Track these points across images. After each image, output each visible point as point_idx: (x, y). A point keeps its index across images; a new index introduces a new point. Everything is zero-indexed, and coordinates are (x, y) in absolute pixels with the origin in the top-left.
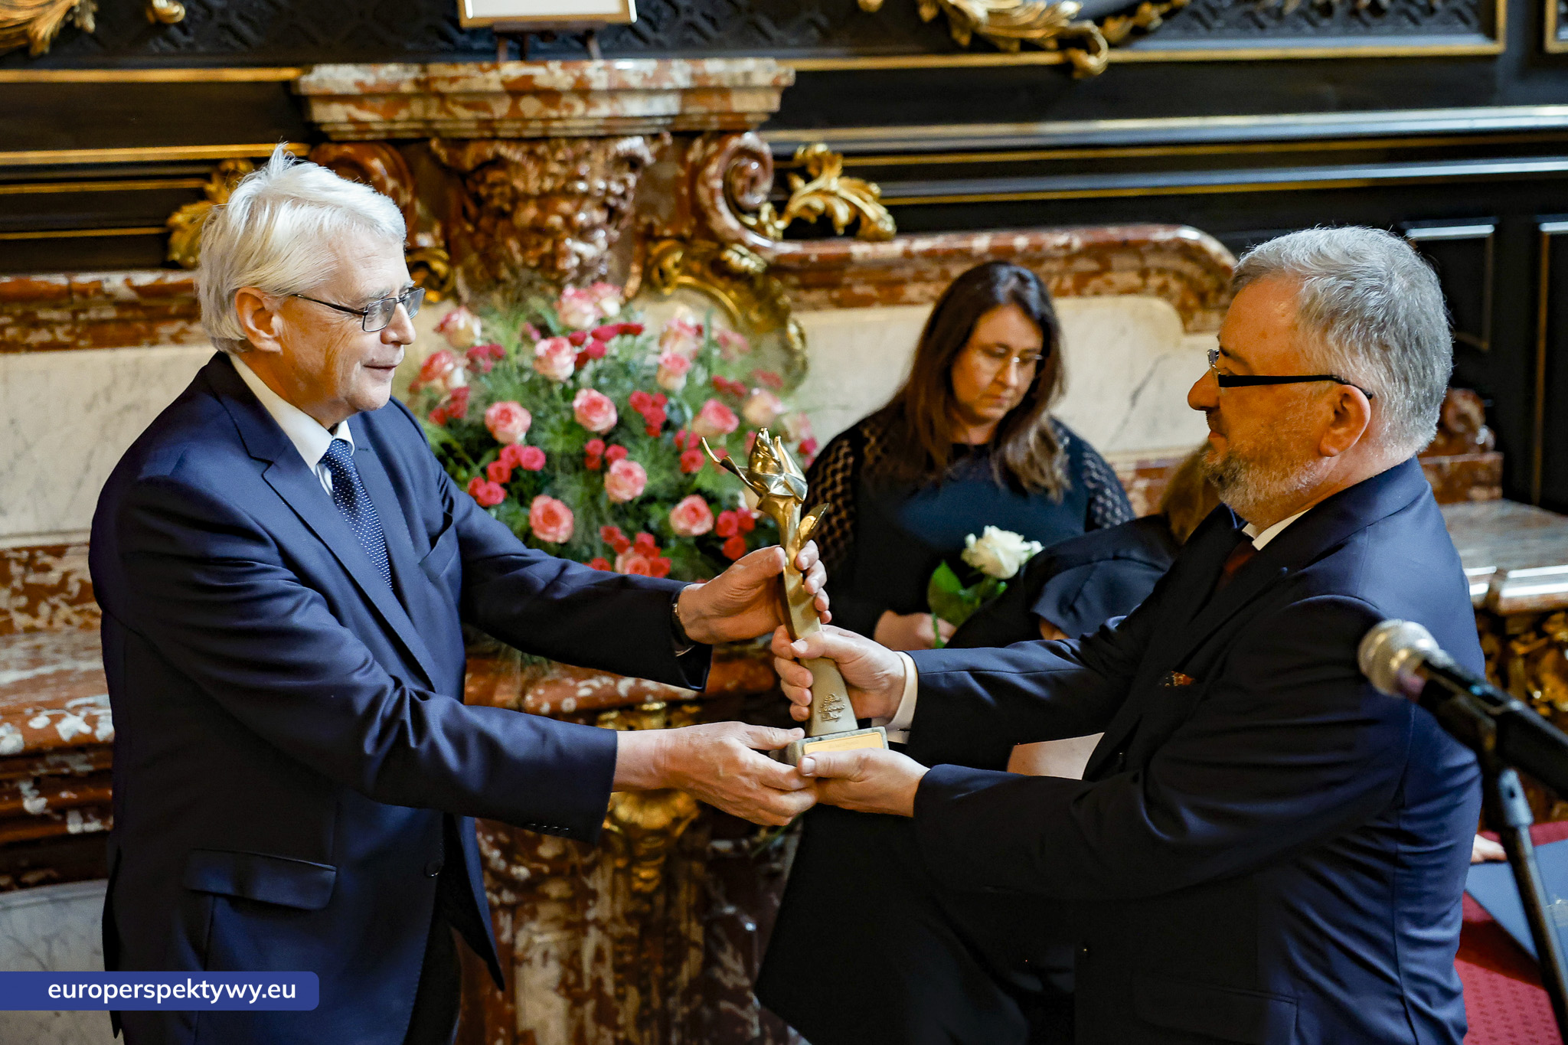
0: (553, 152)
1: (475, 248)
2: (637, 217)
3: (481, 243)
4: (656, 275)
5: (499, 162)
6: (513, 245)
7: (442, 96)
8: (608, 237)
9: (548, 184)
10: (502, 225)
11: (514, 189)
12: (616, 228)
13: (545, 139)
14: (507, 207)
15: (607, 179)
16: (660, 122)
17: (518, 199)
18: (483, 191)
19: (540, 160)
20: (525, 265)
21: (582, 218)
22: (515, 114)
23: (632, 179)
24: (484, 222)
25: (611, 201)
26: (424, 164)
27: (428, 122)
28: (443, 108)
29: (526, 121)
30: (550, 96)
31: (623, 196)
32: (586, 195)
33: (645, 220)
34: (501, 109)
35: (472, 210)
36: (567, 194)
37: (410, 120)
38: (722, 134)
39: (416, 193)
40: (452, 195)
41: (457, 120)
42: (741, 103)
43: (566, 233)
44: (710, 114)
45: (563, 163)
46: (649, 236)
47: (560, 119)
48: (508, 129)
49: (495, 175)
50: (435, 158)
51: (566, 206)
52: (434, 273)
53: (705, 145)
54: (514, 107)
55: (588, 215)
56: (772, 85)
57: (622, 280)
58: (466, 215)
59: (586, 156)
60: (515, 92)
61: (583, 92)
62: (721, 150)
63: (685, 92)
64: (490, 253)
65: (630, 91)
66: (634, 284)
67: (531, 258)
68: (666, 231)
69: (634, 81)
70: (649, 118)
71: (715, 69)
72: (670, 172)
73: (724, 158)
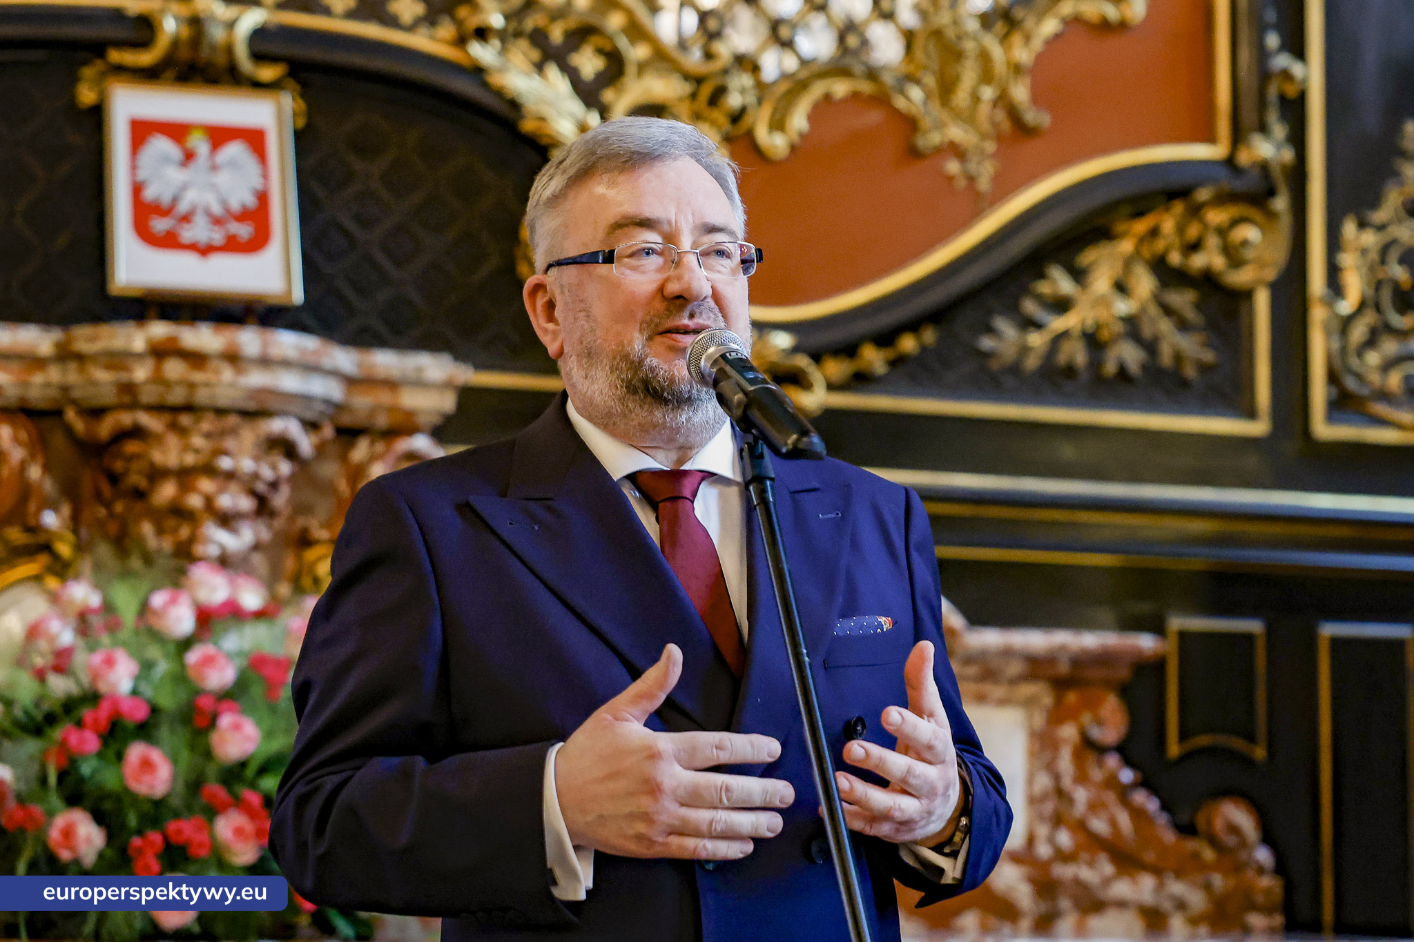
0: (198, 421)
1: (106, 536)
2: (292, 519)
3: (113, 528)
4: (307, 582)
5: (137, 432)
6: (147, 529)
7: (81, 358)
8: (256, 534)
9: (190, 459)
10: (138, 507)
11: (152, 465)
12: (270, 527)
13: (189, 408)
14: (142, 483)
15: (256, 459)
16: (321, 407)
17: (157, 474)
18: (119, 465)
19: (183, 432)
20: (159, 551)
21: (225, 501)
22: (158, 379)
23: (285, 468)
24: (119, 507)
25: (261, 487)
26: (59, 440)
27: (64, 389)
28: (81, 371)
29: (167, 384)
30: (196, 359)
31: (274, 485)
32: (230, 476)
33: (301, 522)
34: (141, 373)
35: (106, 489)
36: (209, 470)
37: (46, 385)
38: (392, 433)
39: (47, 468)
40: (87, 480)
41: (94, 383)
42: (412, 400)
43: (206, 515)
44: (377, 408)
45: (208, 436)
46: (304, 541)
47: (207, 385)
48: (149, 395)
49: (132, 447)
50: (70, 432)
51: (206, 485)
52: (56, 557)
53: (372, 443)
54: (158, 369)
55: (233, 500)
56: (448, 385)
57: (270, 582)
58: (98, 496)
59: (234, 431)
60: (160, 352)
61: (233, 358)
62: (388, 450)
63: (351, 382)
64: (123, 542)
65: (286, 364)
66: (284, 589)
67: (167, 544)
68: (322, 534)
69: (291, 354)
70: (306, 399)
71: (385, 361)
72: (330, 470)
73: (390, 459)
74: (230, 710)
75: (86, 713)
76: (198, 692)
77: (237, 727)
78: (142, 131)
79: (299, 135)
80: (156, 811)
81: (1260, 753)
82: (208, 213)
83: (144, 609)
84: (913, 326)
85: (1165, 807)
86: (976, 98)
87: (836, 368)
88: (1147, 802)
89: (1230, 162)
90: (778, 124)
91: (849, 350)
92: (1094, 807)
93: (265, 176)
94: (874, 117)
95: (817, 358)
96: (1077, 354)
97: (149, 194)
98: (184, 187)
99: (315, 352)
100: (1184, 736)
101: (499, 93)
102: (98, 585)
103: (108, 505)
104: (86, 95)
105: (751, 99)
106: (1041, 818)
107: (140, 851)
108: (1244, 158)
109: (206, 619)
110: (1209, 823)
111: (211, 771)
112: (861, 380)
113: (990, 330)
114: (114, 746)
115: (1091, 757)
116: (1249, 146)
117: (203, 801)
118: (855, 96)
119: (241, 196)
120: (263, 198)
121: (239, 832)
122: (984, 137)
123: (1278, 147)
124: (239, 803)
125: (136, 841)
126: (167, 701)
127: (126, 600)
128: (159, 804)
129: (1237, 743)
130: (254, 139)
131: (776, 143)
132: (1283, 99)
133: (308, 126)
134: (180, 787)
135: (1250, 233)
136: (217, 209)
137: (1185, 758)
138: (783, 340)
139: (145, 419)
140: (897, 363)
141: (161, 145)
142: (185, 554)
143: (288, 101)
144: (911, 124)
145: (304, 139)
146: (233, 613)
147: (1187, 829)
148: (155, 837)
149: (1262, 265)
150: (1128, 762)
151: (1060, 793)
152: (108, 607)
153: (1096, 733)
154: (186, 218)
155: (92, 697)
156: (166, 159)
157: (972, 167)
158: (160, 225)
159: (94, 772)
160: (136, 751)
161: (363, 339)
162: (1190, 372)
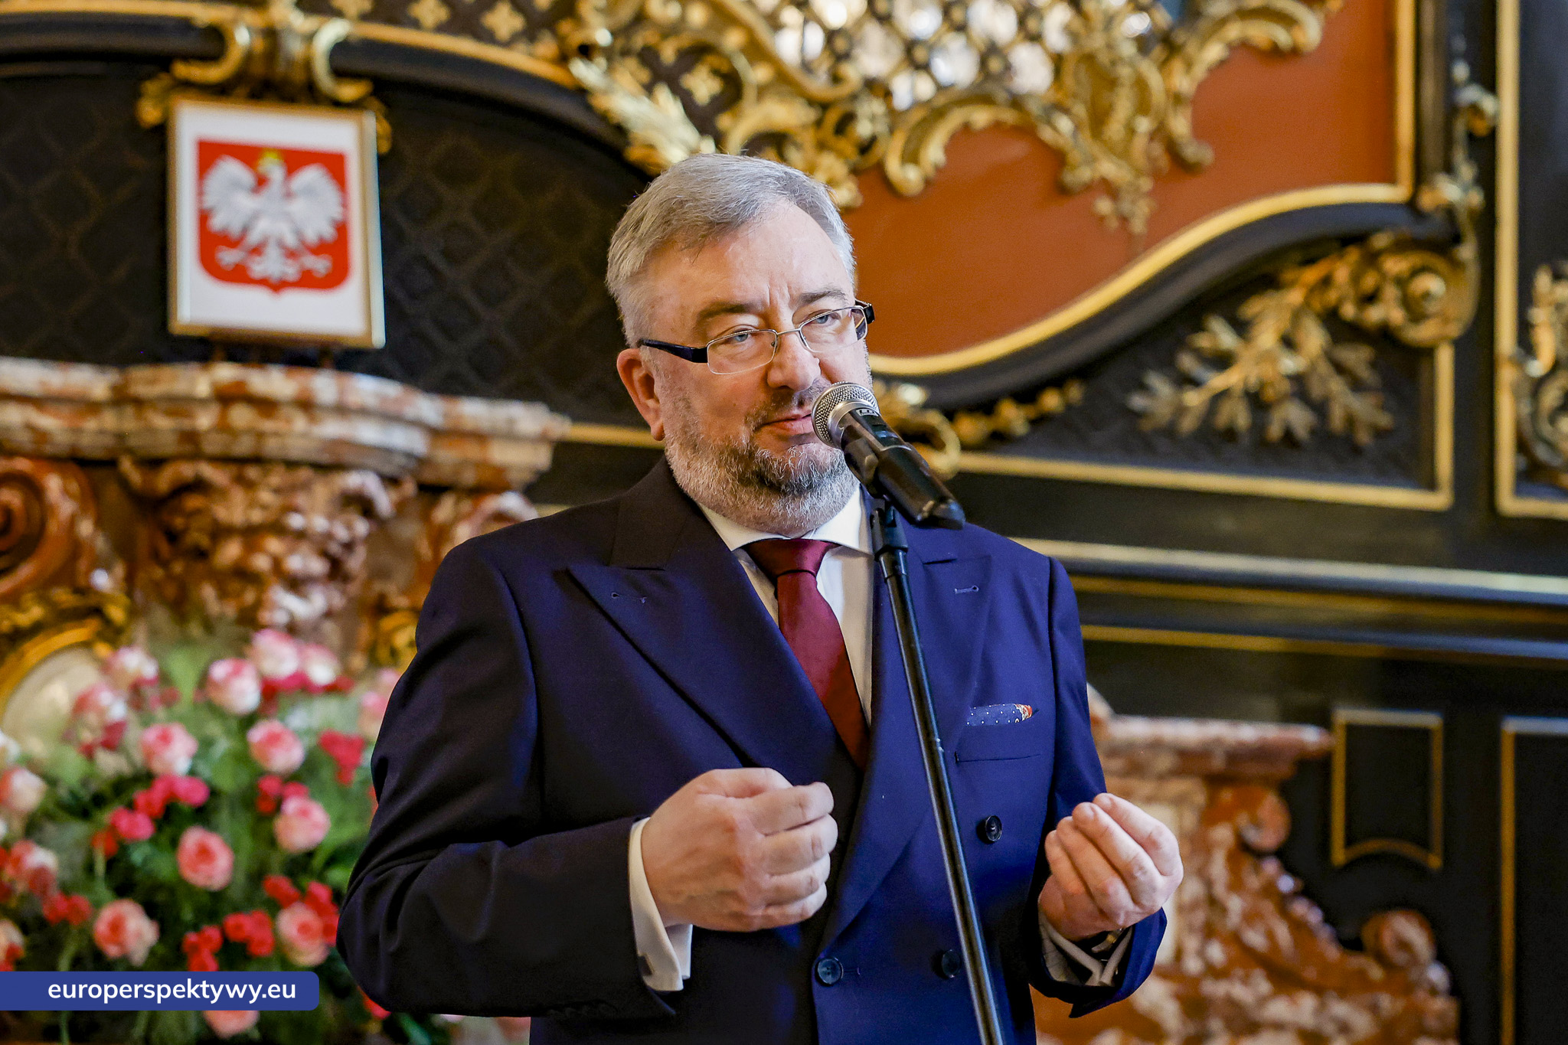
0: (266, 474)
1: (163, 600)
2: (368, 584)
3: (171, 591)
4: (383, 653)
5: (199, 486)
6: (208, 592)
7: (139, 403)
8: (328, 600)
9: (257, 516)
10: (199, 567)
11: (215, 520)
12: (343, 592)
13: (257, 460)
14: (204, 541)
15: (331, 517)
16: (402, 461)
17: (221, 532)
18: (179, 522)
19: (249, 485)
20: (221, 617)
21: (295, 563)
22: (223, 427)
23: (362, 527)
24: (178, 568)
25: (334, 549)
26: (112, 493)
27: (120, 436)
28: (139, 416)
29: (233, 433)
30: (266, 406)
31: (349, 546)
32: (301, 535)
33: (378, 587)
34: (204, 420)
35: (164, 548)
36: (278, 528)
37: (102, 432)
38: (478, 492)
39: (99, 523)
40: (143, 535)
41: (152, 430)
42: (501, 454)
43: (273, 579)
44: (464, 463)
45: (277, 491)
46: (381, 609)
47: (276, 434)
48: (213, 445)
49: (193, 502)
50: (124, 483)
51: (274, 545)
52: (107, 621)
53: (457, 503)
54: (223, 416)
55: (303, 562)
56: (542, 438)
57: (343, 653)
58: (156, 557)
59: (305, 486)
60: (226, 397)
61: (306, 405)
62: (475, 508)
63: (435, 433)
64: (181, 606)
65: (364, 412)
66: (358, 661)
67: (230, 610)
68: (401, 601)
69: (371, 401)
70: (387, 451)
71: (474, 411)
72: (410, 530)
73: (478, 519)
74: (298, 793)
75: (139, 795)
76: (263, 774)
77: (304, 813)
78: (210, 153)
79: (382, 160)
80: (213, 905)
81: (1435, 862)
82: (281, 245)
83: (204, 681)
84: (1057, 382)
85: (1329, 919)
86: (1131, 131)
87: (971, 427)
88: (1308, 913)
89: (1411, 205)
90: (911, 156)
91: (986, 407)
92: (1251, 917)
93: (345, 205)
94: (1017, 149)
95: (950, 415)
96: (1239, 416)
97: (217, 223)
98: (256, 216)
99: (396, 400)
100: (1350, 841)
101: (604, 117)
102: (153, 654)
103: (165, 564)
104: (149, 113)
105: (881, 128)
106: (1191, 929)
107: (196, 948)
108: (1427, 201)
109: (271, 692)
110: (1378, 936)
111: (276, 861)
112: (998, 441)
113: (1143, 388)
114: (168, 831)
115: (1247, 864)
116: (1433, 188)
117: (265, 893)
118: (997, 126)
119: (319, 227)
120: (342, 228)
121: (304, 929)
122: (1139, 173)
123: (1466, 190)
124: (305, 897)
125: (191, 937)
126: (228, 782)
127: (184, 670)
128: (217, 897)
129: (1409, 850)
130: (333, 164)
131: (909, 177)
132: (1471, 137)
133: (394, 151)
134: (241, 879)
135: (1432, 284)
136: (291, 241)
137: (1350, 865)
138: (912, 395)
139: (208, 471)
140: (1039, 422)
141: (230, 169)
142: (250, 621)
143: (371, 124)
144: (1058, 158)
145: (387, 165)
146: (302, 686)
147: (1352, 944)
148: (212, 933)
149: (1446, 320)
150: (1289, 868)
151: (1213, 902)
152: (164, 678)
153: (1254, 837)
154: (257, 250)
155: (145, 777)
156: (236, 185)
157: (1126, 206)
158: (228, 257)
159: (145, 861)
160: (193, 837)
161: (449, 386)
162: (1364, 437)
